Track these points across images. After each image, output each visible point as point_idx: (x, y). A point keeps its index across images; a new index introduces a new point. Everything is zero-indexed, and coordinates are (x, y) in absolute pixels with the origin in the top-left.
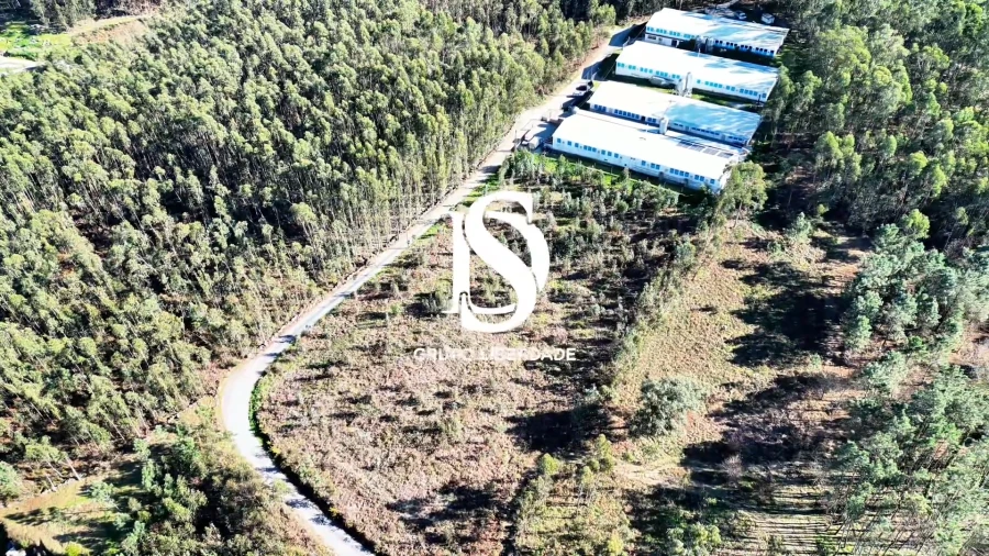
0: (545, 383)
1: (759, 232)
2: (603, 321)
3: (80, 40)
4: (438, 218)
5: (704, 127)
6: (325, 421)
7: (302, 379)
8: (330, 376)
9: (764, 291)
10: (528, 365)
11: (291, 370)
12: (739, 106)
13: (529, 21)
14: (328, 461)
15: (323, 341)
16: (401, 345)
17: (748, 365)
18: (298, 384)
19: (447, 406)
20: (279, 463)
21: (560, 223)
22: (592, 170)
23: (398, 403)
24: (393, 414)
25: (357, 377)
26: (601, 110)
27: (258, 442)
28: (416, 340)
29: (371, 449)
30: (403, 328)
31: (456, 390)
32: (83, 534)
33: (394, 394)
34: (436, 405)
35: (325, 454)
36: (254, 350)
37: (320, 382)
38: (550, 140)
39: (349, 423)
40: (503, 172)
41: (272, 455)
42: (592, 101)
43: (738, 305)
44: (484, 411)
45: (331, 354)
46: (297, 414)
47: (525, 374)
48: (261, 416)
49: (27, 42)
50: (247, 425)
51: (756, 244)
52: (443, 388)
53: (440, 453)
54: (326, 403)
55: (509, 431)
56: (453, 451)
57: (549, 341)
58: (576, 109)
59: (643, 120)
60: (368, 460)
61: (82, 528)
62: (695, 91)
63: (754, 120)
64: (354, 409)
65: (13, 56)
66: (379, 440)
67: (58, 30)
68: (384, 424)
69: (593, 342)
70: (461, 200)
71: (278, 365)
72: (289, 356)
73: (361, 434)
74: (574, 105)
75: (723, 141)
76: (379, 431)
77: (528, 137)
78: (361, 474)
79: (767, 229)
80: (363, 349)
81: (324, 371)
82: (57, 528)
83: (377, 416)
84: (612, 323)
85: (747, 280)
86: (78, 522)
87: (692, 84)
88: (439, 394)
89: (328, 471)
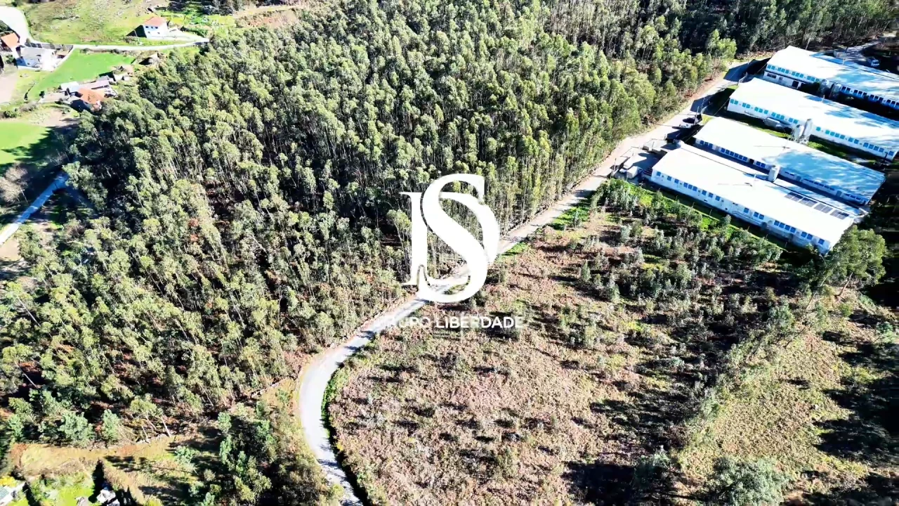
0: (609, 431)
1: (870, 307)
2: (681, 376)
3: (242, 23)
4: (525, 236)
5: (819, 180)
6: (389, 427)
7: (375, 379)
8: (400, 381)
9: (866, 374)
10: (595, 407)
11: (367, 367)
12: (859, 160)
13: (644, 47)
14: (385, 469)
15: (399, 343)
16: (470, 362)
17: (837, 455)
18: (369, 383)
19: (506, 437)
20: (341, 459)
21: (648, 260)
22: (690, 210)
23: (459, 422)
24: (453, 434)
25: (425, 387)
26: (706, 147)
27: (325, 433)
28: (485, 360)
29: (427, 465)
30: (475, 345)
31: (517, 422)
32: (164, 490)
33: (457, 412)
34: (495, 433)
35: (384, 460)
36: (337, 340)
37: (390, 385)
38: (650, 172)
39: (410, 434)
40: (596, 198)
41: (336, 450)
42: (699, 136)
43: (832, 383)
44: (542, 448)
45: (404, 359)
46: (364, 413)
47: (589, 416)
48: (333, 408)
49: (200, 19)
50: (319, 414)
51: (862, 318)
52: (505, 416)
53: (493, 485)
54: (392, 409)
55: (565, 476)
56: (507, 486)
57: (620, 385)
58: (681, 143)
59: (750, 163)
60: (422, 476)
61: (164, 484)
62: (813, 139)
63: (877, 178)
64: (417, 419)
65: (188, 31)
66: (436, 458)
67: (226, 12)
68: (442, 442)
69: (666, 395)
70: (549, 221)
71: (355, 360)
72: (365, 353)
73: (420, 447)
74: (679, 138)
75: (837, 198)
76: (437, 448)
77: (627, 165)
78: (413, 490)
79: (878, 303)
80: (434, 359)
81: (395, 374)
82: (143, 479)
83: (438, 431)
84: (689, 378)
85: (848, 357)
86: (162, 478)
87: (811, 131)
88: (499, 422)
89: (384, 479)
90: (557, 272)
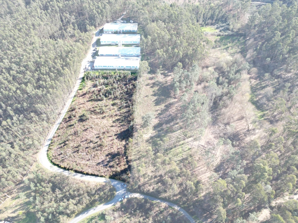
0: (120, 125)
1: (150, 76)
2: (126, 107)
4: (74, 95)
5: (128, 54)
6: (72, 155)
7: (59, 148)
8: (66, 144)
9: (156, 88)
10: (114, 122)
11: (55, 147)
12: (133, 46)
13: (71, 34)
14: (77, 163)
15: (60, 137)
16: (81, 130)
17: (159, 105)
18: (59, 150)
19: (100, 139)
20: (65, 169)
21: (106, 87)
22: (108, 71)
23: (88, 143)
24: (88, 146)
25: (74, 142)
26: (102, 55)
27: (56, 167)
28: (85, 127)
29: (87, 156)
30: (80, 126)
31: (101, 135)
33: (86, 142)
34: (97, 140)
35: (76, 162)
36: (41, 146)
37: (65, 147)
38: (94, 67)
39: (78, 153)
40: (85, 78)
41: (62, 168)
42: (99, 53)
43: (152, 93)
44: (109, 137)
45: (64, 139)
46: (63, 156)
47: (114, 124)
48: (53, 161)
50: (51, 164)
51: (151, 79)
52: (97, 136)
53: (104, 150)
54: (69, 151)
55: (116, 138)
56: (107, 148)
57: (116, 115)
58: (96, 57)
59: (114, 56)
60: (87, 159)
62: (123, 45)
63: (139, 48)
64: (77, 149)
66: (88, 153)
68: (87, 149)
69: (126, 112)
70: (77, 89)
71: (51, 147)
72: (52, 144)
73: (82, 154)
74: (95, 56)
75: (134, 56)
76: (86, 151)
77: (87, 67)
78: (87, 162)
79: (151, 74)
80: (72, 135)
83: (84, 148)
84: (129, 107)
85: (152, 87)
86: (16, 206)
87: (122, 43)
88: (97, 137)
89: (79, 165)
90: (88, 100)
